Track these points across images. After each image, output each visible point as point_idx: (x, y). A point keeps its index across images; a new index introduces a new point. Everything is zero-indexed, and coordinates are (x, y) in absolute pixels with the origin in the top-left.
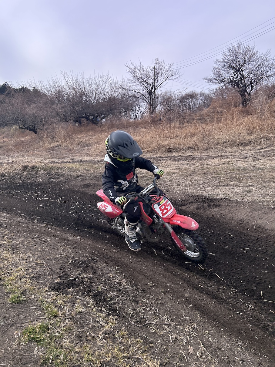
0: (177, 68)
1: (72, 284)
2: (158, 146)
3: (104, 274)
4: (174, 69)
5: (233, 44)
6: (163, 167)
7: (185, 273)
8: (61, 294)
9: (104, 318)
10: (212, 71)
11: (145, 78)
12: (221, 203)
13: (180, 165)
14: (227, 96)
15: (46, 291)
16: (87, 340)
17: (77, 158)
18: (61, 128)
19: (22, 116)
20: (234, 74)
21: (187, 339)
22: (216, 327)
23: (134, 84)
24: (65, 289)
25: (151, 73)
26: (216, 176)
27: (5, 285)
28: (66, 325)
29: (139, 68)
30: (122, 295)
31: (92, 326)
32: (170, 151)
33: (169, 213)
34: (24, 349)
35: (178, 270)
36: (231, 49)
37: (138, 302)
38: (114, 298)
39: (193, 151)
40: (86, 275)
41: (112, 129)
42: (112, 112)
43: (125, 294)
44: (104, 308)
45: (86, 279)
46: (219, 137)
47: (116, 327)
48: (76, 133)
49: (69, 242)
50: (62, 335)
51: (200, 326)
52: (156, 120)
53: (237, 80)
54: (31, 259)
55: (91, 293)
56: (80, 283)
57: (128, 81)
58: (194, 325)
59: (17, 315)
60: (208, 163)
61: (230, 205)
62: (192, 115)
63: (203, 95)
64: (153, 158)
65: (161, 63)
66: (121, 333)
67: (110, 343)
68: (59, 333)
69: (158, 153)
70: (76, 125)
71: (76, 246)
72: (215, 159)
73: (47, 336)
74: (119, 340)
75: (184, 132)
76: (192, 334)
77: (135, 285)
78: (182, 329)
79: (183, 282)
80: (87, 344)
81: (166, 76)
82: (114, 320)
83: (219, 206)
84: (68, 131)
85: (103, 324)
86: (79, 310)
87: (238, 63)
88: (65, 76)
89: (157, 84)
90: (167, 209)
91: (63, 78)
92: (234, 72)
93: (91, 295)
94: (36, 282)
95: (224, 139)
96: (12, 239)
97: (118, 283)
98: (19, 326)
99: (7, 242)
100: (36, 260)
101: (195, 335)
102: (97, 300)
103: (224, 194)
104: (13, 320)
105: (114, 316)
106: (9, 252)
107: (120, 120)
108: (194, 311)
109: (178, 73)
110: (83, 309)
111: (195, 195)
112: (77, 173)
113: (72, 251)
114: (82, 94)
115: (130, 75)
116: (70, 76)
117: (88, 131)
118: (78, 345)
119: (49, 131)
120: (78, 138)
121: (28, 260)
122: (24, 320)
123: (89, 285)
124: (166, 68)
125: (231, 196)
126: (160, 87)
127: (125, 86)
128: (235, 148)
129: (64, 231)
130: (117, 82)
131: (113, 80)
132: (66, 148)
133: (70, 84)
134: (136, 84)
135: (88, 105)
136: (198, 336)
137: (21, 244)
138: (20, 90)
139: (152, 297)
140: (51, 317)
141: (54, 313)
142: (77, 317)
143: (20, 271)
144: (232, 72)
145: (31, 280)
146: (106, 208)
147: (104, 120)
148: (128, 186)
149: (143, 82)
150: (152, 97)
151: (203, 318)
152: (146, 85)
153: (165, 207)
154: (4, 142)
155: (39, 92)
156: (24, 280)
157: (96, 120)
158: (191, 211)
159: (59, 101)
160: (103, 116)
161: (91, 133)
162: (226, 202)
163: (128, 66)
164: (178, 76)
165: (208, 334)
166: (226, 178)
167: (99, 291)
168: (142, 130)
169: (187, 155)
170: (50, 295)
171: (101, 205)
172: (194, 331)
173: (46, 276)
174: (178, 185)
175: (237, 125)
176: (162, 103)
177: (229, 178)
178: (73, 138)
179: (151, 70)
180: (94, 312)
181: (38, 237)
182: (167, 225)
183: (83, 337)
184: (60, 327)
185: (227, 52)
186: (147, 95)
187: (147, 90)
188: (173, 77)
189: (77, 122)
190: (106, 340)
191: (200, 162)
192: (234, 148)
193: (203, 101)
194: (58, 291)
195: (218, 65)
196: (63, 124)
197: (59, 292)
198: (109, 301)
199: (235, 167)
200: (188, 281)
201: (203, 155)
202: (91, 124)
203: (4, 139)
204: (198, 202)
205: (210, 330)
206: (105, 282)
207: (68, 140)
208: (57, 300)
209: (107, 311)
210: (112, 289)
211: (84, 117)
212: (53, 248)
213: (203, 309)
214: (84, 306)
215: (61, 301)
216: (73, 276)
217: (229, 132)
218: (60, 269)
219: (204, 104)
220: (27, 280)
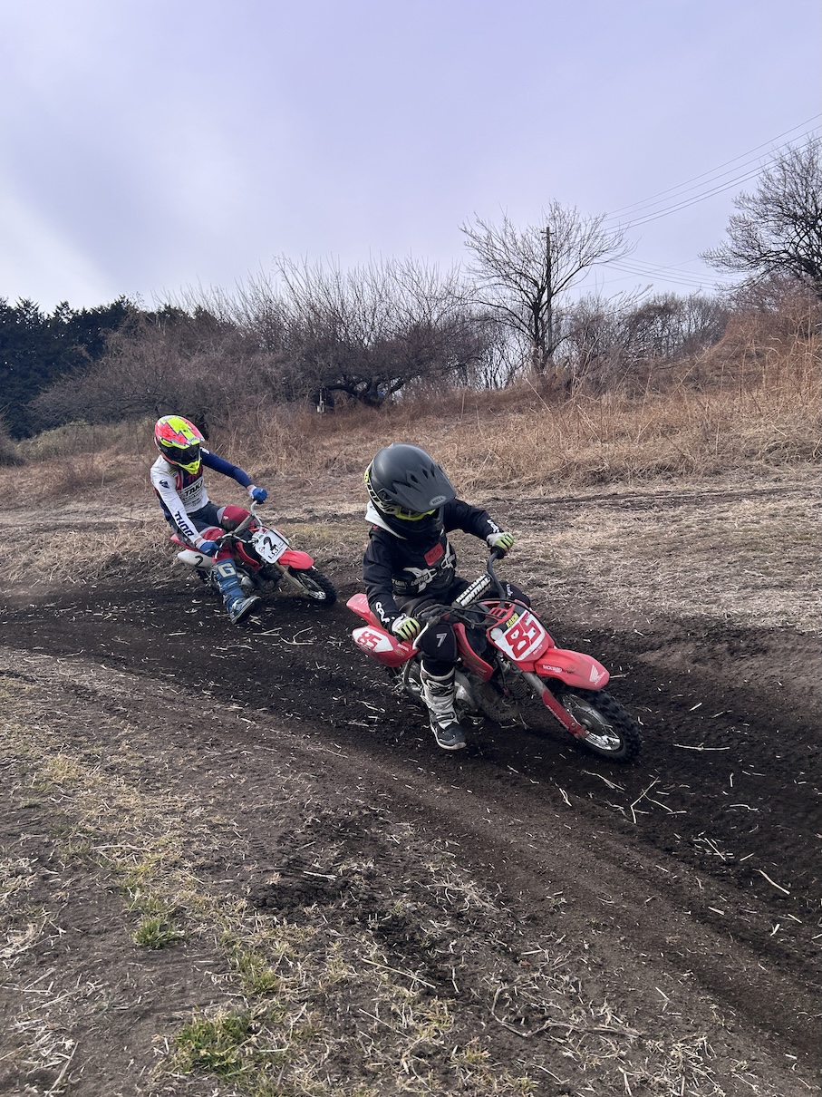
0: (617, 229)
1: (315, 892)
2: (564, 464)
3: (409, 861)
4: (608, 232)
5: (794, 145)
6: (579, 528)
7: (662, 865)
8: (285, 923)
9: (415, 1002)
10: (728, 230)
11: (520, 263)
12: (772, 643)
13: (634, 522)
14: (776, 305)
15: (241, 910)
16: (365, 1073)
17: (322, 508)
18: (278, 422)
19: (166, 390)
20: (798, 234)
21: (680, 1086)
22: (772, 1047)
23: (487, 283)
24: (295, 905)
25: (537, 247)
26: (751, 554)
27: (126, 891)
28: (301, 1020)
29: (501, 234)
30: (468, 930)
31: (379, 1028)
32: (600, 479)
33: (533, 647)
34: (180, 1092)
35: (638, 857)
36: (787, 158)
37: (518, 955)
38: (441, 941)
39: (674, 479)
40: (356, 864)
41: (422, 420)
42: (422, 367)
43: (475, 928)
44: (414, 971)
45: (356, 877)
46: (756, 431)
47: (453, 1035)
48: (321, 433)
49: (303, 761)
50: (291, 1052)
51: (722, 1043)
52: (555, 385)
53: (808, 255)
54: (197, 812)
55: (372, 923)
56: (339, 890)
57: (467, 275)
58: (702, 1040)
59: (159, 984)
60: (723, 515)
61: (799, 647)
62: (665, 366)
63: (698, 304)
64: (549, 502)
65: (567, 214)
66: (468, 1055)
67: (436, 1087)
68: (281, 1045)
69: (561, 486)
70: (318, 410)
71: (325, 775)
72: (745, 501)
73: (247, 1053)
74: (463, 1079)
75: (644, 419)
76: (695, 1069)
77: (507, 901)
78: (662, 1051)
79: (657, 895)
80: (366, 1085)
81: (583, 252)
82: (446, 1012)
83: (765, 652)
84: (295, 429)
85: (411, 1024)
86: (339, 975)
87: (810, 200)
88: (287, 268)
89: (558, 277)
90: (526, 638)
91: (279, 276)
92: (799, 230)
93: (373, 929)
94: (212, 882)
95: (772, 439)
96: (143, 749)
97: (454, 893)
98: (164, 1020)
99: (130, 759)
100: (211, 813)
101: (704, 1073)
102: (390, 946)
103: (778, 614)
104: (149, 1000)
105: (446, 997)
106: (135, 789)
107: (444, 390)
108: (699, 993)
109: (619, 243)
110: (351, 971)
111: (686, 618)
112: (324, 553)
113: (313, 789)
114: (336, 319)
115: (475, 255)
116: (301, 269)
117: (353, 426)
118: (338, 1087)
119: (242, 430)
120: (324, 448)
121: (189, 813)
122: (180, 1001)
123: (366, 897)
124: (585, 231)
125: (802, 619)
126: (564, 286)
127: (461, 289)
128: (808, 466)
129: (289, 725)
130: (437, 280)
131: (424, 275)
132: (290, 479)
133: (299, 293)
134: (493, 283)
135: (352, 351)
136: (715, 1077)
137: (167, 766)
138: (162, 315)
139: (559, 941)
140: (256, 993)
141: (265, 981)
142: (332, 996)
143: (165, 847)
144: (791, 229)
145: (196, 875)
146: (375, 644)
147: (398, 393)
148: (430, 579)
149: (513, 276)
150: (541, 319)
151: (728, 1016)
152: (524, 282)
154: (119, 464)
155: (213, 319)
156: (177, 875)
157: (375, 394)
158: (674, 666)
159: (269, 343)
160: (396, 381)
161: (360, 433)
162: (786, 638)
163: (469, 230)
164: (619, 251)
165: (748, 1070)
166: (783, 561)
167: (397, 917)
168: (512, 417)
169: (654, 492)
170: (252, 925)
171: (363, 635)
172: (701, 1059)
173: (239, 863)
174: (630, 584)
175: (812, 395)
176: (571, 334)
177: (795, 561)
178: (311, 450)
179: (536, 237)
180: (384, 982)
181: (216, 744)
182: (531, 677)
183: (353, 1062)
184: (283, 1026)
185: (773, 169)
186: (527, 312)
187: (526, 299)
188: (605, 257)
189: (321, 402)
190: (421, 1074)
191: (698, 514)
192: (804, 465)
193: (699, 323)
194: (275, 914)
195: (745, 211)
196: (282, 409)
197: (280, 916)
198: (429, 948)
199: (810, 526)
200: (673, 892)
201: (705, 489)
202: (361, 405)
203: (118, 457)
204: (698, 639)
205: (753, 1057)
206: (413, 886)
207: (296, 456)
208: (272, 942)
209: (423, 982)
210: (435, 912)
211: (340, 387)
212: (258, 778)
213: (727, 988)
214: (352, 963)
215: (285, 945)
216: (317, 865)
217: (788, 417)
218: (279, 842)
219: (704, 335)
220: (185, 875)
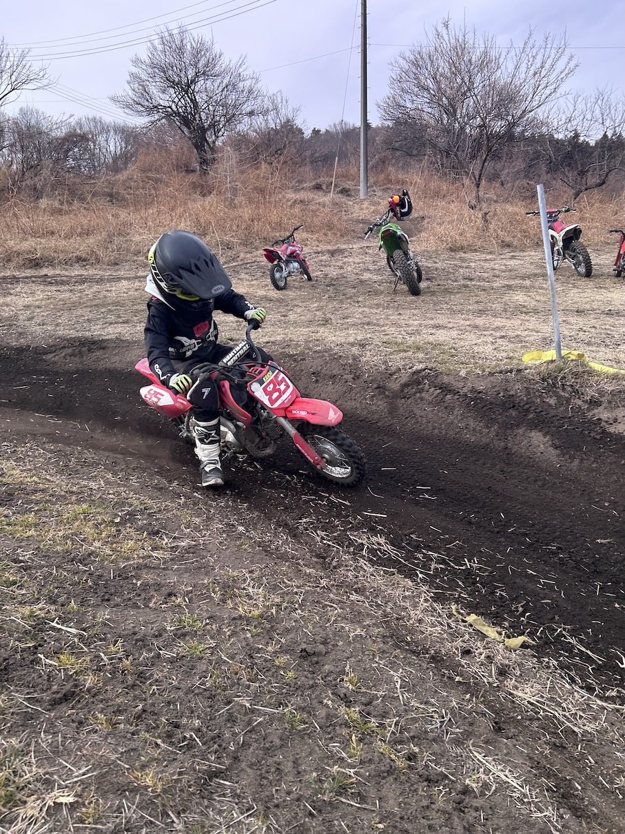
33: (284, 397)
90: (279, 390)
146: (159, 399)
148: (196, 348)
153: (275, 386)
171: (149, 392)
182: (283, 421)
